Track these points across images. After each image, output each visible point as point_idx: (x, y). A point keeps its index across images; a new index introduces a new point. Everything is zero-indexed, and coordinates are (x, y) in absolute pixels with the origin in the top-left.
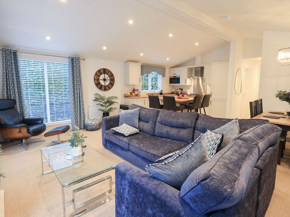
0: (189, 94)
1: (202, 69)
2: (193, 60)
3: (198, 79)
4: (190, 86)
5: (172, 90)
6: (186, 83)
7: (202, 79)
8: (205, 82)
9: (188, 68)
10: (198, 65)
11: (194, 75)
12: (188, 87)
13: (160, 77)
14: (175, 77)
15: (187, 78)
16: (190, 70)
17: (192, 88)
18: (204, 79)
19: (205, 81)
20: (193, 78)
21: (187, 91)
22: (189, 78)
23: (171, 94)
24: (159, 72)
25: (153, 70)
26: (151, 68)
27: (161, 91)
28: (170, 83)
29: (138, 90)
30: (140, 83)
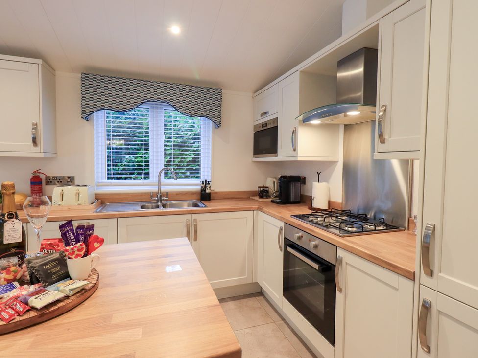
4: (331, 164)
6: (294, 150)
8: (383, 141)
14: (266, 124)
18: (378, 114)
20: (320, 116)
22: (306, 120)
23: (257, 198)
24: (178, 105)
25: (142, 95)
26: (131, 88)
27: (203, 184)
28: (254, 154)
29: (69, 181)
30: (37, 149)
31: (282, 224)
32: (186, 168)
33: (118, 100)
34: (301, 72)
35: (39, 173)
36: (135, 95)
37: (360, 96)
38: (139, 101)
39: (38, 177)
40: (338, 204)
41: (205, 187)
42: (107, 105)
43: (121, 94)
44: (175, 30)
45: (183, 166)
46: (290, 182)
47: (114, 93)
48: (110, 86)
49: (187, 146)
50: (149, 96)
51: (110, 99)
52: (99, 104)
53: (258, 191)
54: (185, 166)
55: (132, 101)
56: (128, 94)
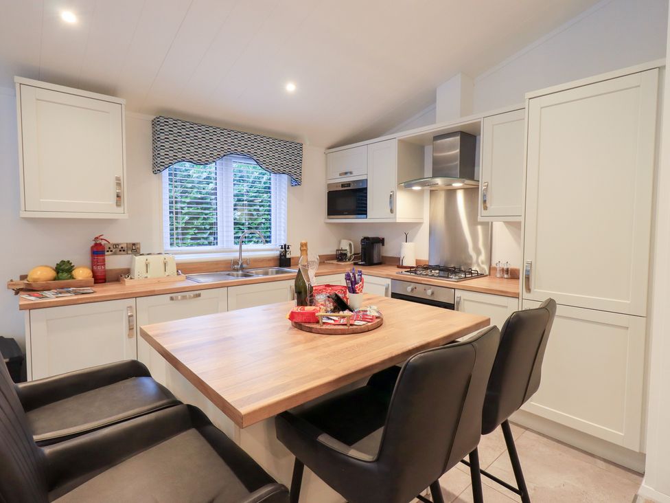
0: (409, 261)
1: (469, 140)
2: (426, 102)
3: (451, 193)
4: (415, 226)
5: (340, 242)
6: (392, 211)
7: (471, 193)
8: (485, 208)
9: (401, 142)
10: (449, 117)
11: (428, 172)
12: (407, 230)
13: (280, 184)
14: (349, 184)
15: (399, 187)
16: (414, 150)
17: (423, 236)
18: (482, 188)
19: (485, 202)
20: (423, 184)
21: (401, 247)
22: (408, 185)
23: (335, 262)
24: (261, 159)
25: (226, 147)
26: (215, 138)
27: (282, 248)
28: (328, 215)
29: (134, 249)
30: (120, 210)
31: (389, 281)
32: (209, 231)
33: (200, 151)
34: (399, 140)
35: (102, 239)
36: (219, 146)
37: (457, 165)
38: (222, 153)
39: (100, 244)
40: (425, 261)
41: (286, 252)
42: (188, 157)
43: (204, 144)
44: (291, 87)
45: (205, 229)
46: (373, 243)
47: (196, 142)
48: (192, 134)
49: (207, 203)
50: (233, 148)
51: (192, 149)
52: (180, 155)
53: (336, 255)
54: (208, 230)
55: (215, 153)
56: (211, 145)
